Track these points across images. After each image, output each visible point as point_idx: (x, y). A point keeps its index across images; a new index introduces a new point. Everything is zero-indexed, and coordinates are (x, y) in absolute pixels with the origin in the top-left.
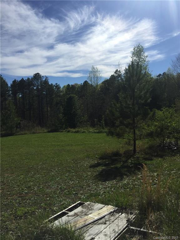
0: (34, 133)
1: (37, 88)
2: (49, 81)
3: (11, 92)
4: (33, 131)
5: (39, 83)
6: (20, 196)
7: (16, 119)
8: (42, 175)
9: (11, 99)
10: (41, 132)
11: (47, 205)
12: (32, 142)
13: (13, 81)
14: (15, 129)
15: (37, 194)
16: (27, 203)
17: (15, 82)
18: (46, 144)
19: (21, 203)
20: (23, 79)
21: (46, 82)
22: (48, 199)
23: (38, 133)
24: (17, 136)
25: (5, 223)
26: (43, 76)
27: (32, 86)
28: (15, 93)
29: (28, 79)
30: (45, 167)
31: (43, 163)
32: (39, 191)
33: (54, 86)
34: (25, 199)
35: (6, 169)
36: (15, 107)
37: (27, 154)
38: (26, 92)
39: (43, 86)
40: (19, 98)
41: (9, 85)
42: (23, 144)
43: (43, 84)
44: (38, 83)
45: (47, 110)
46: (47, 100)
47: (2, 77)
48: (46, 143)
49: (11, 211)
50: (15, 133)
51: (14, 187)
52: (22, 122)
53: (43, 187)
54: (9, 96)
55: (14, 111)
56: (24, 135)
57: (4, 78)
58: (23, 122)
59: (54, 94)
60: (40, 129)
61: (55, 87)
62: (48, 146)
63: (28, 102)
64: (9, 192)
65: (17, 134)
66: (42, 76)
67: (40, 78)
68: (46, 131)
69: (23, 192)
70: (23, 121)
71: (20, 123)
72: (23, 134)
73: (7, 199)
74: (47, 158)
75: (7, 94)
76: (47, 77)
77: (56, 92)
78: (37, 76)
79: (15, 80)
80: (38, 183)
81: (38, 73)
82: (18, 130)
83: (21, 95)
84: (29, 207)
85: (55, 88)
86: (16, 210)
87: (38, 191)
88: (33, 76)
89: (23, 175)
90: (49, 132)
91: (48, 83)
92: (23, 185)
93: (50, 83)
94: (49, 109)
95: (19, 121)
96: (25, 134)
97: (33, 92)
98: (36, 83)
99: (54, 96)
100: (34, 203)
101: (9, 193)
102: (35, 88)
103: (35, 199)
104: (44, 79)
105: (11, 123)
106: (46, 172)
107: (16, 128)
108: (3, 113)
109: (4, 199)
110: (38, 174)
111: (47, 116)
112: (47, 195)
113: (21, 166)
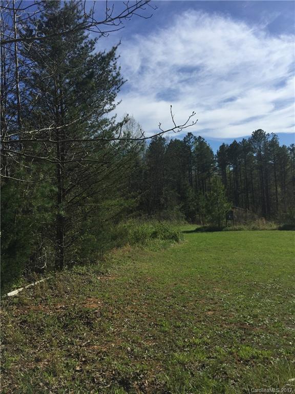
0: (254, 229)
1: (259, 155)
2: (279, 141)
3: (217, 163)
4: (253, 225)
5: (262, 146)
6: (242, 326)
7: (225, 205)
8: (274, 300)
9: (218, 174)
10: (266, 228)
11: (290, 353)
12: (252, 243)
13: (221, 147)
14: (225, 220)
15: (269, 331)
16: (253, 340)
17: (222, 147)
18: (277, 250)
19: (244, 339)
20: (235, 141)
21: (274, 143)
22: (290, 343)
23: (262, 230)
24: (228, 232)
25: (222, 364)
26: (268, 134)
27: (250, 152)
28: (223, 165)
29: (244, 140)
30: (279, 288)
31: (274, 281)
32: (274, 327)
33: (289, 149)
34: (250, 335)
35: (215, 280)
36: (224, 185)
37: (247, 262)
38: (240, 162)
39: (269, 150)
40: (230, 173)
41: (215, 153)
42: (239, 245)
43: (269, 148)
44: (260, 147)
45: (277, 190)
46: (275, 173)
47: (204, 141)
48: (277, 248)
49: (230, 348)
50: (224, 227)
51: (231, 311)
52: (234, 211)
53: (279, 321)
54: (215, 169)
55: (222, 192)
56: (238, 232)
57: (207, 143)
58: (237, 210)
59: (288, 163)
60: (265, 222)
61: (289, 151)
62: (280, 253)
63: (243, 178)
64: (224, 316)
65: (228, 228)
66: (266, 134)
67: (262, 138)
68: (275, 227)
69: (245, 321)
70: (236, 208)
71: (232, 212)
72: (237, 230)
73: (221, 326)
74: (280, 273)
75: (212, 166)
76: (275, 135)
77: (292, 160)
78: (259, 135)
79: (224, 145)
80: (270, 312)
81: (261, 130)
82: (230, 222)
83: (232, 168)
84: (259, 350)
85: (290, 153)
86: (237, 348)
87: (272, 325)
88: (252, 136)
89: (242, 294)
90: (280, 229)
91: (278, 145)
92: (244, 310)
93: (281, 145)
94: (279, 189)
95: (230, 208)
96: (240, 230)
97: (252, 162)
98: (256, 146)
99: (288, 167)
100: (266, 344)
101: (223, 318)
102: (255, 155)
103: (267, 339)
104: (270, 139)
105: (219, 210)
106: (281, 297)
107: (227, 219)
108: (206, 195)
109: (218, 326)
110: (268, 298)
111: (276, 201)
112: (287, 335)
113: (238, 280)
